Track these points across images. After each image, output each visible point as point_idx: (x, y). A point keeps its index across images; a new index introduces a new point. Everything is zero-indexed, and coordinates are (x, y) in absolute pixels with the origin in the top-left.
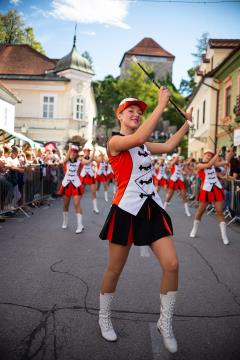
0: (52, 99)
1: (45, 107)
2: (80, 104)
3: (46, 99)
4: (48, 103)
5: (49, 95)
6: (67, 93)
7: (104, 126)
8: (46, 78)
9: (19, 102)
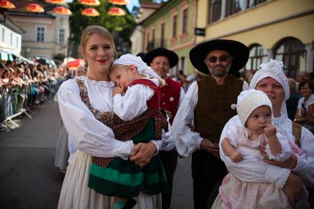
0: (43, 29)
1: (38, 34)
2: (62, 33)
3: (39, 29)
4: (41, 32)
5: (41, 26)
6: (54, 26)
7: (74, 42)
8: (39, 15)
9: (24, 32)
